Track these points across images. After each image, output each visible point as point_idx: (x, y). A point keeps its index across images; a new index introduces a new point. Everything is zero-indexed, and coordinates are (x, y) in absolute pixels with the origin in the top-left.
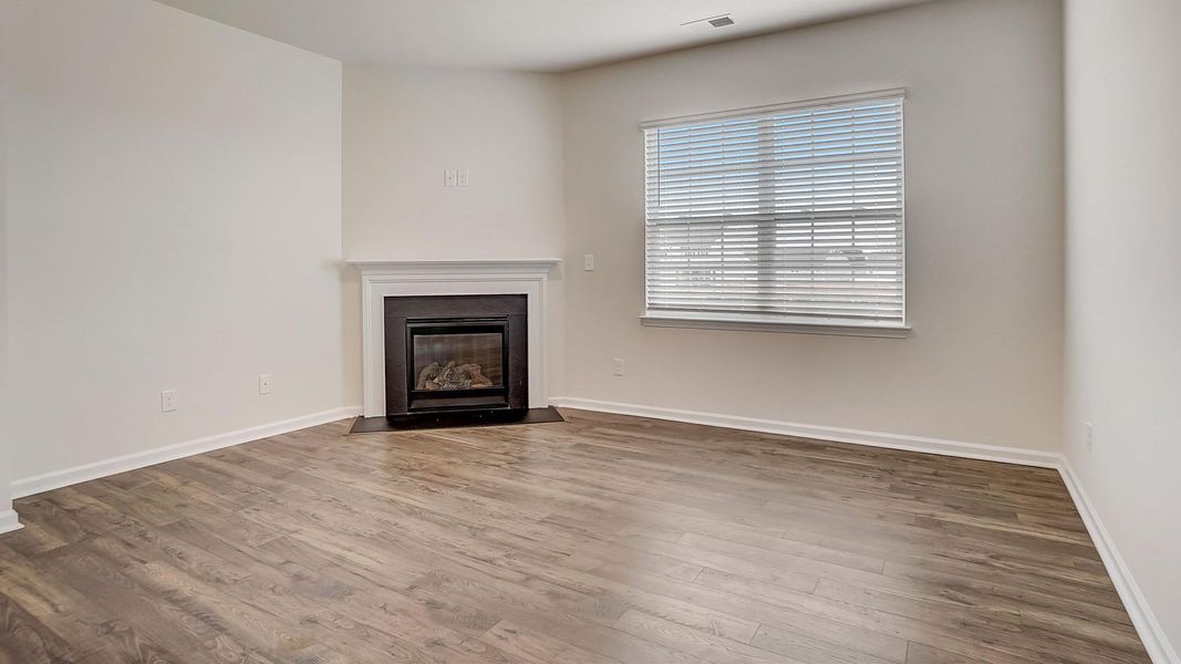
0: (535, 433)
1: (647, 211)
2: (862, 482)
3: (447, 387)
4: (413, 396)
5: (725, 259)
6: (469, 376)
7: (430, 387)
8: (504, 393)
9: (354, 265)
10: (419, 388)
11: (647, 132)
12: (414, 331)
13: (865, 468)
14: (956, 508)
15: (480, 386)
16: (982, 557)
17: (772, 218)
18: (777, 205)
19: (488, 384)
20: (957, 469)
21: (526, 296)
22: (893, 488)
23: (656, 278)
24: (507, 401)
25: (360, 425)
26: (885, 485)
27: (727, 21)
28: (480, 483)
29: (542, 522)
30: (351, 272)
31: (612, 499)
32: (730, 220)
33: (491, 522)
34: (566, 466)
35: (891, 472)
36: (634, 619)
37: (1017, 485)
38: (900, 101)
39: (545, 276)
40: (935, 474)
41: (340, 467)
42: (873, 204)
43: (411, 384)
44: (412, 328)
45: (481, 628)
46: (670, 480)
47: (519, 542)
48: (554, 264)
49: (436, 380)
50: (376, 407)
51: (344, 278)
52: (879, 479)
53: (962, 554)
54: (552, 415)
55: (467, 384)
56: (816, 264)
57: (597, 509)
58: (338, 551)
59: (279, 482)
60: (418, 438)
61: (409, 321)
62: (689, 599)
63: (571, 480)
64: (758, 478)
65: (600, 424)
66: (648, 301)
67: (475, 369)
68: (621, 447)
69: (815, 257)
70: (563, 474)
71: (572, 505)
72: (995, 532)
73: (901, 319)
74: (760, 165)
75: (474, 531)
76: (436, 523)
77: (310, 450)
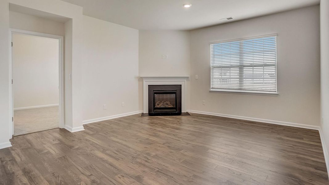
0: (183, 118)
1: (211, 64)
2: (264, 130)
3: (162, 107)
4: (155, 109)
5: (231, 76)
6: (167, 104)
7: (158, 107)
8: (176, 108)
9: (141, 77)
10: (156, 107)
11: (211, 45)
12: (155, 93)
13: (265, 128)
14: (287, 136)
15: (170, 107)
16: (291, 146)
17: (243, 66)
18: (244, 63)
19: (172, 106)
20: (291, 129)
21: (181, 85)
22: (272, 132)
23: (213, 81)
24: (176, 110)
25: (143, 115)
26: (270, 131)
27: (231, 18)
28: (173, 127)
29: (188, 134)
30: (141, 79)
31: (204, 131)
32: (232, 67)
33: (177, 134)
34: (192, 124)
35: (272, 129)
36: (210, 151)
37: (306, 133)
38: (276, 37)
39: (186, 80)
40: (284, 130)
41: (142, 123)
42: (269, 63)
43: (154, 105)
44: (154, 93)
45: (179, 150)
46: (217, 128)
47: (185, 138)
48: (188, 78)
49: (160, 105)
50: (146, 111)
51: (139, 80)
52: (269, 130)
53: (286, 145)
54: (187, 114)
55: (167, 106)
56: (254, 78)
57: (201, 133)
58: (147, 137)
59: (130, 125)
60: (157, 118)
61: (154, 91)
62: (222, 149)
63: (194, 127)
64: (238, 128)
65: (199, 116)
66: (211, 87)
67: (168, 103)
68: (205, 121)
69: (254, 76)
70: (192, 126)
71: (195, 132)
72: (296, 141)
73: (276, 91)
74: (240, 53)
75: (174, 135)
76: (165, 133)
77: (134, 119)
